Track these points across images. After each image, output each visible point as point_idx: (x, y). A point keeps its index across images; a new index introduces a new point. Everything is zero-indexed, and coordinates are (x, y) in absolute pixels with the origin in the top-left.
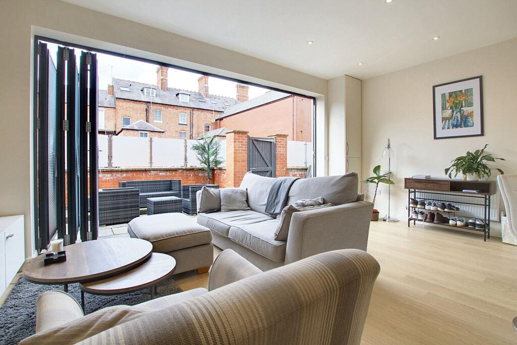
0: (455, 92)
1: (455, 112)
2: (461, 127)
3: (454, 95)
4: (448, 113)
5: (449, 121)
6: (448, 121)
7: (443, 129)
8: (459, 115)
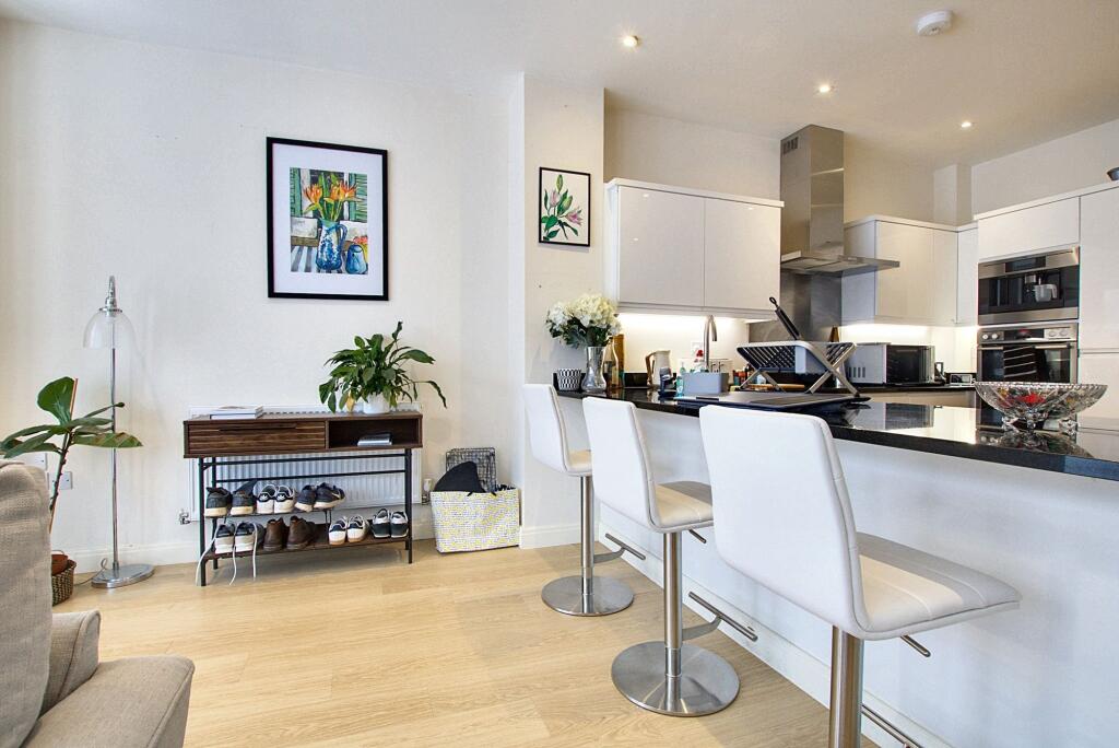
0: (327, 173)
1: (325, 228)
2: (340, 272)
3: (322, 180)
4: (307, 227)
5: (310, 249)
6: (306, 249)
7: (293, 270)
8: (333, 237)
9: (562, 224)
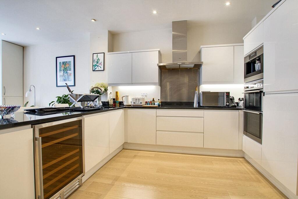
0: (65, 62)
2: (67, 81)
4: (62, 73)
6: (62, 77)
7: (60, 81)
8: (66, 74)
9: (98, 66)
